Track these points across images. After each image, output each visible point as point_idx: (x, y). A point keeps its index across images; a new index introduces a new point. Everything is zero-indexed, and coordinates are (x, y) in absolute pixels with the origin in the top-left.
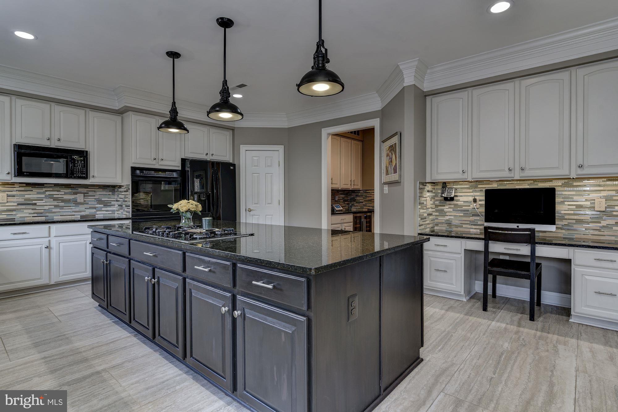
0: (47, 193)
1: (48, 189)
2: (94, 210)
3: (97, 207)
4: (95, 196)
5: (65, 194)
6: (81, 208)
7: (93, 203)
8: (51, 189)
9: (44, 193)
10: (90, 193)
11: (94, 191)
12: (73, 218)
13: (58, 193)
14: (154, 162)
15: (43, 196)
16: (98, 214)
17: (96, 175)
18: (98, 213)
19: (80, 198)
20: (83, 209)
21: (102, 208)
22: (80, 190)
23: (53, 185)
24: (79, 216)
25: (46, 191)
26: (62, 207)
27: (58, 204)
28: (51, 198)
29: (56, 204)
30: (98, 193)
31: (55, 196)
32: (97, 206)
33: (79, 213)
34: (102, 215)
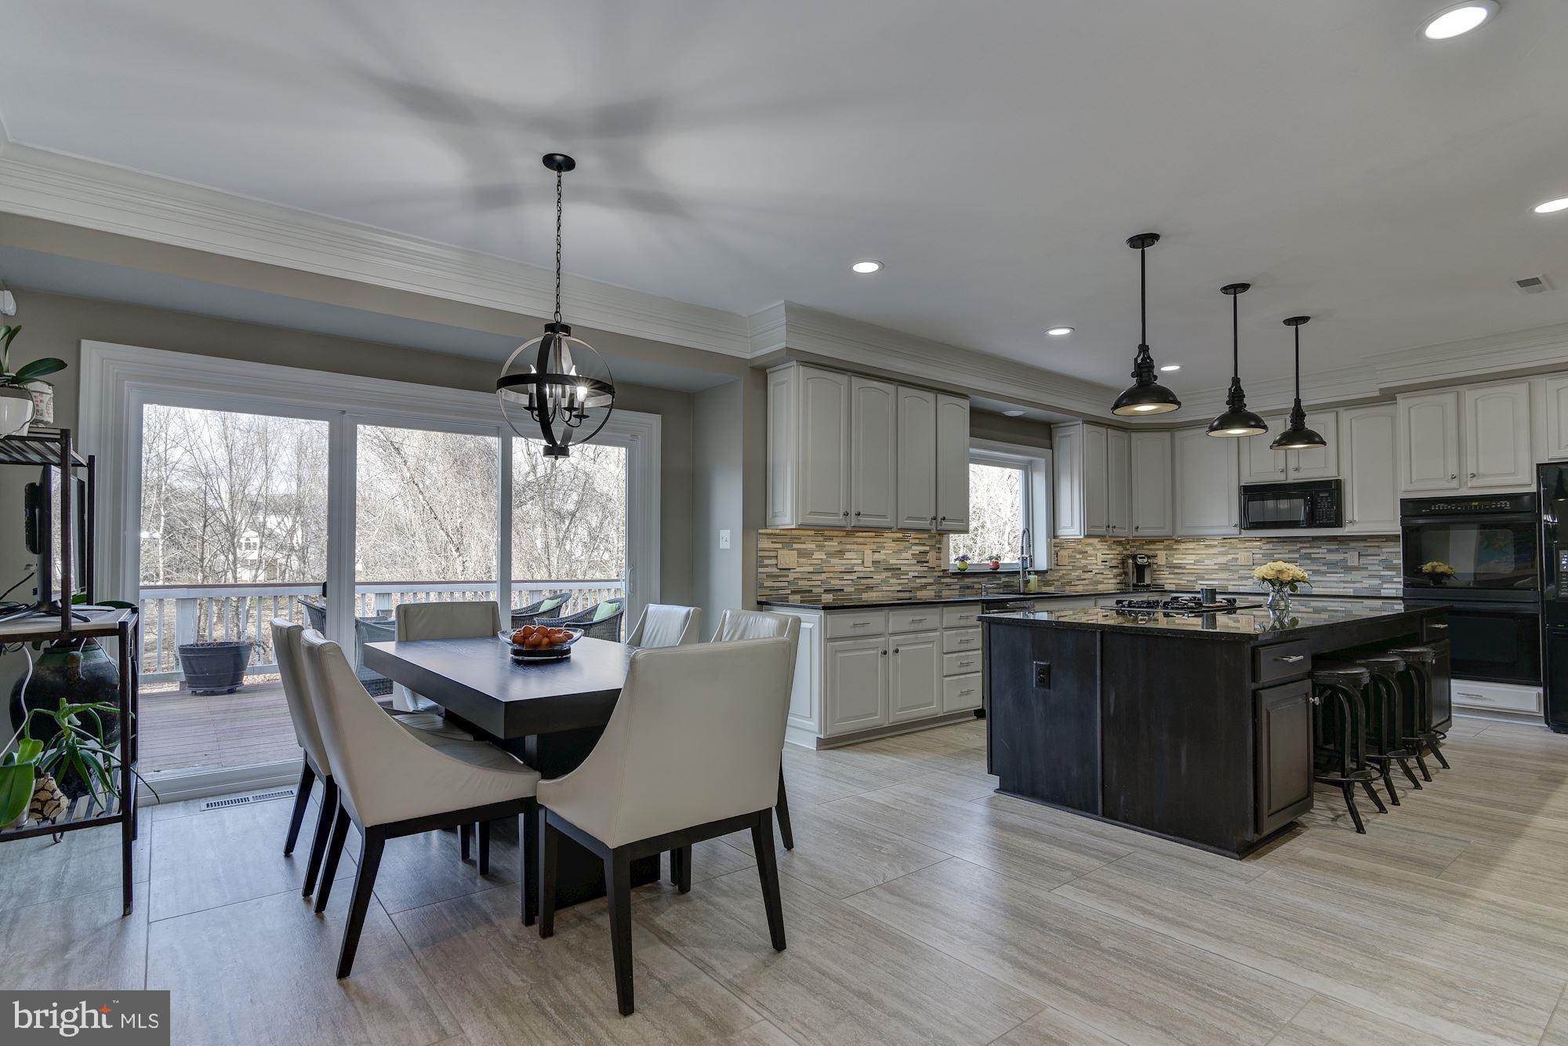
0: (1303, 551)
1: (1304, 545)
2: (1377, 582)
3: (1384, 575)
4: (1379, 555)
5: (1330, 551)
6: (1355, 575)
7: (1377, 568)
8: (1308, 545)
9: (1298, 551)
10: (1371, 551)
11: (1378, 547)
12: (1342, 592)
13: (1317, 551)
14: (1454, 484)
15: (1298, 556)
16: (1385, 589)
17: (1356, 518)
18: (1385, 586)
19: (1352, 559)
20: (1358, 578)
21: (1392, 577)
22: (1352, 544)
23: (1311, 539)
24: (1352, 590)
25: (1301, 548)
26: (1324, 573)
27: (1317, 568)
28: (1308, 559)
29: (1315, 568)
30: (1384, 550)
31: (1313, 556)
32: (1382, 573)
33: (1352, 585)
34: (1394, 591)
